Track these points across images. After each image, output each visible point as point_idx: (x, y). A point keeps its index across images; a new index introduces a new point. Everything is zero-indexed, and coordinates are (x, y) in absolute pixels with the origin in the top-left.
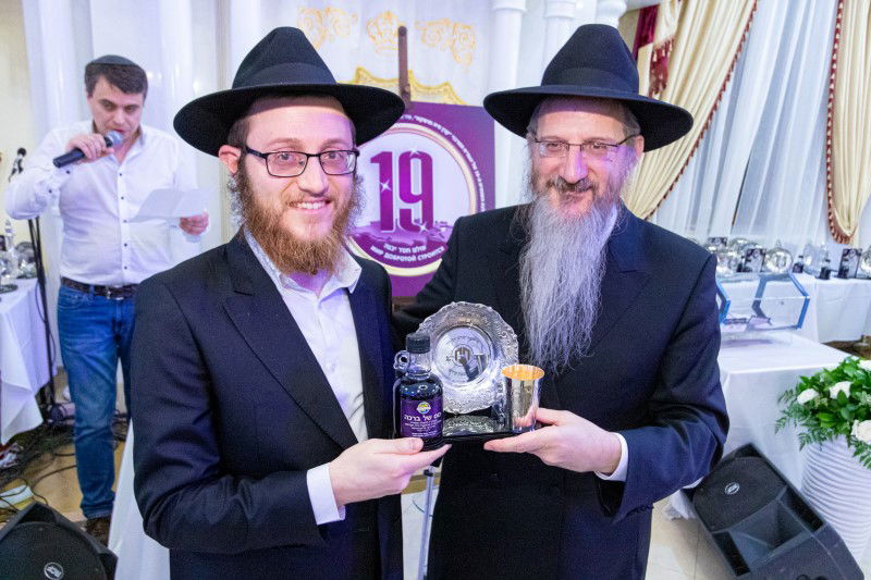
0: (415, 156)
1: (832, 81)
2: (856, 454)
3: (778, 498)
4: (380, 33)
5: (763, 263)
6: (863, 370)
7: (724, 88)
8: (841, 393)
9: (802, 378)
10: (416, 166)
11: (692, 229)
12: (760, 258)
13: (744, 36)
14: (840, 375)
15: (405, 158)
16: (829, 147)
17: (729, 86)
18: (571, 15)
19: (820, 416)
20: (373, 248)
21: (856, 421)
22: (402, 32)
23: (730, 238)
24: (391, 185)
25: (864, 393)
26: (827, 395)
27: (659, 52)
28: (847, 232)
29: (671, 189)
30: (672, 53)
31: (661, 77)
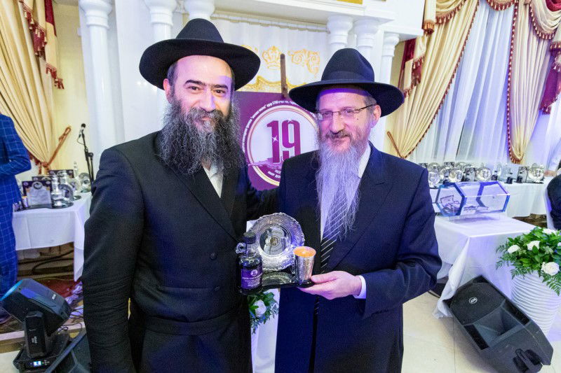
0: (290, 122)
1: (509, 77)
2: (544, 281)
3: (501, 306)
4: (270, 58)
5: (476, 175)
6: (546, 234)
7: (451, 82)
8: (534, 247)
9: (509, 239)
10: (291, 128)
11: (435, 158)
12: (474, 173)
13: (461, 53)
14: (532, 237)
15: (285, 124)
16: (508, 112)
17: (454, 80)
18: (371, 45)
19: (521, 260)
20: (269, 173)
21: (544, 263)
22: (283, 57)
23: (456, 162)
24: (278, 139)
25: (548, 247)
26: (526, 248)
27: (416, 63)
28: (519, 158)
29: (423, 136)
30: (424, 64)
31: (418, 77)
